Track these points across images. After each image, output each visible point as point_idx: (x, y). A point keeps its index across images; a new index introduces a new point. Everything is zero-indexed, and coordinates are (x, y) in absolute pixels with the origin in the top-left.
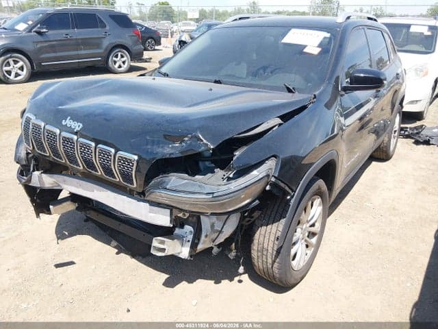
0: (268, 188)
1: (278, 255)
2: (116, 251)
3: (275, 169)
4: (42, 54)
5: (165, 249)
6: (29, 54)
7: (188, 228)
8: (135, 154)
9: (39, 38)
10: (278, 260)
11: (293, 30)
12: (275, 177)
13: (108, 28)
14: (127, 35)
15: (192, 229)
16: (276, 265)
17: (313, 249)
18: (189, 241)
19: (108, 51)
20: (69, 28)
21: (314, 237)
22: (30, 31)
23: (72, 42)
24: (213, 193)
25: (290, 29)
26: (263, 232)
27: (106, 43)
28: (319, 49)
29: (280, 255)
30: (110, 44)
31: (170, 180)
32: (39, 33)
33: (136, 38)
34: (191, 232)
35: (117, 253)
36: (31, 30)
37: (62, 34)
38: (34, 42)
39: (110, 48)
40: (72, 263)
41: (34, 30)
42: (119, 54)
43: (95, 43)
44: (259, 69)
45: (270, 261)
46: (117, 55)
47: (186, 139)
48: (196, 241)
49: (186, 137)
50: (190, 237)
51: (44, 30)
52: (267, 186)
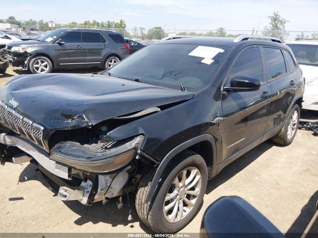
0: (137, 157)
1: (151, 209)
2: (54, 194)
3: (142, 144)
4: (60, 57)
5: (67, 196)
6: (52, 58)
7: (89, 182)
8: (42, 126)
9: (60, 47)
10: (150, 213)
11: (200, 47)
12: (141, 150)
13: (107, 43)
14: (119, 48)
15: (92, 184)
16: (149, 217)
17: (192, 208)
18: (88, 192)
19: (105, 58)
20: (80, 42)
21: (194, 198)
22: (54, 43)
23: (81, 51)
24: (91, 158)
25: (197, 47)
26: (142, 191)
27: (104, 53)
28: (213, 61)
29: (152, 209)
30: (107, 53)
31: (65, 146)
32: (60, 44)
33: (125, 50)
34: (90, 185)
35: (54, 196)
36: (55, 41)
37: (75, 45)
38: (56, 50)
39: (107, 56)
40: (22, 198)
41: (57, 42)
42: (113, 60)
43: (97, 52)
44: (167, 73)
45: (145, 213)
46: (112, 61)
47: (76, 117)
48: (94, 192)
49: (76, 116)
50: (90, 189)
51: (64, 42)
52: (136, 156)
